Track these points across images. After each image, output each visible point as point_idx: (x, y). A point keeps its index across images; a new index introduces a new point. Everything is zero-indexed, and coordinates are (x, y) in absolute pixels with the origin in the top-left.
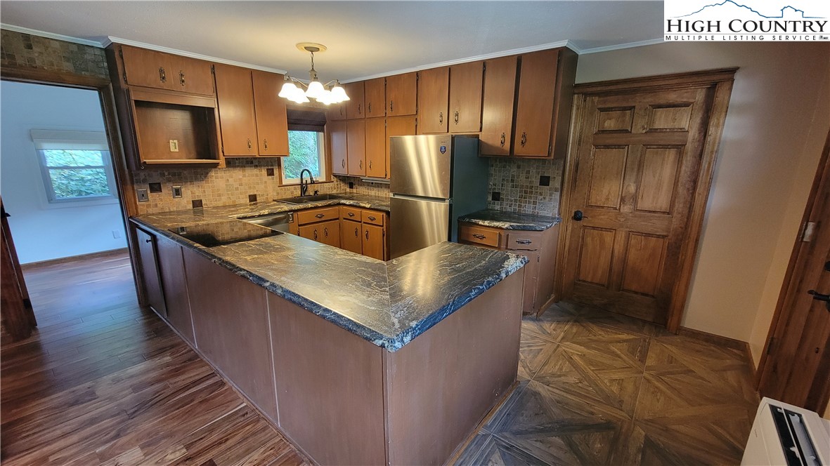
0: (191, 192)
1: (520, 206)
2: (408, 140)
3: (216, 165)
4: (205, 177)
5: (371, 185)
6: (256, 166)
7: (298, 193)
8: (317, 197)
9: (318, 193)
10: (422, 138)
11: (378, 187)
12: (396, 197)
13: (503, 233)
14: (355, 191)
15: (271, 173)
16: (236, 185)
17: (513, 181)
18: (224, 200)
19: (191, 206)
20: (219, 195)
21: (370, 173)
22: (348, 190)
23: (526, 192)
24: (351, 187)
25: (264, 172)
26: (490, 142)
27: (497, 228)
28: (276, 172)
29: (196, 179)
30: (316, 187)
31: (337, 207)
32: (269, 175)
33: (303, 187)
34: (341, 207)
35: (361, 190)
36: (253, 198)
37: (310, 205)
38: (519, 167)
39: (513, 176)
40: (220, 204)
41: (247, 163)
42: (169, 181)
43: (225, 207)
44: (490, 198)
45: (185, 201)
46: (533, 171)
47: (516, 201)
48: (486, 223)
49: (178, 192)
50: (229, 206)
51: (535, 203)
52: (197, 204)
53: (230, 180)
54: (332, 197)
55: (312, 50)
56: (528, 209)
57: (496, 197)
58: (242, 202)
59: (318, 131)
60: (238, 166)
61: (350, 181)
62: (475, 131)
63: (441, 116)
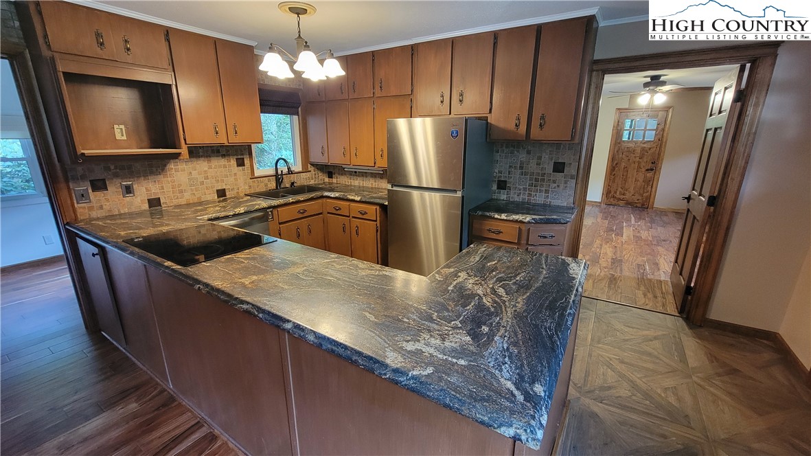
0: (144, 190)
1: (530, 195)
2: (402, 124)
3: (176, 156)
4: (163, 170)
5: (355, 174)
6: (223, 156)
8: (295, 190)
9: (295, 185)
10: (418, 122)
11: (363, 176)
12: (395, 188)
13: (524, 228)
14: (334, 180)
15: (241, 163)
16: (201, 178)
17: (521, 168)
18: (187, 197)
19: (146, 206)
20: (181, 192)
21: (355, 161)
22: (327, 180)
23: (537, 180)
24: (330, 175)
25: (233, 162)
26: (501, 125)
27: (517, 221)
28: (247, 162)
29: (152, 173)
30: (293, 178)
31: (320, 201)
32: (239, 165)
33: (278, 178)
34: (324, 200)
35: (343, 180)
36: (221, 193)
37: (291, 199)
38: (529, 152)
39: (522, 163)
40: (183, 201)
41: (213, 151)
42: (116, 176)
43: (188, 205)
44: (495, 187)
45: (139, 201)
46: (545, 157)
47: (525, 189)
48: (503, 216)
49: (128, 190)
50: (195, 204)
51: (547, 191)
52: (154, 203)
53: (193, 172)
54: (311, 189)
55: (298, 11)
56: (539, 198)
57: (502, 185)
58: (209, 198)
59: (291, 114)
60: (202, 156)
61: (330, 170)
62: (483, 112)
63: (442, 96)
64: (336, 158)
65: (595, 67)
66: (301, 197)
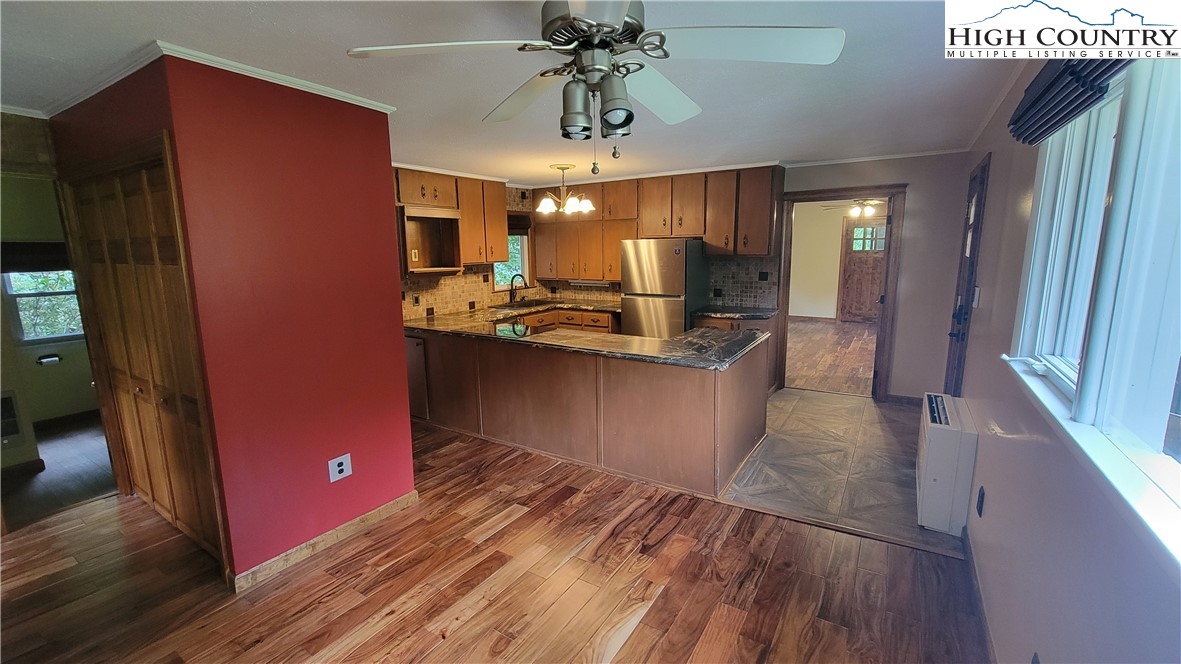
0: (427, 299)
1: (742, 300)
2: (629, 244)
3: (454, 273)
4: (438, 284)
5: (579, 288)
6: (475, 273)
7: (507, 299)
8: (524, 303)
9: (526, 299)
10: (643, 243)
11: (588, 290)
12: (628, 297)
13: (735, 323)
14: (558, 295)
15: (486, 280)
16: (459, 293)
17: (733, 277)
18: (450, 308)
19: (425, 314)
20: (446, 303)
21: (583, 275)
22: (550, 295)
23: (746, 288)
24: (554, 290)
25: (481, 278)
26: (714, 243)
27: (729, 318)
28: (490, 278)
29: (431, 288)
30: (524, 293)
31: (553, 312)
32: (485, 281)
33: (512, 292)
34: (556, 311)
35: (568, 295)
36: (472, 305)
37: (533, 310)
38: (738, 265)
39: (733, 274)
40: (447, 311)
41: (474, 270)
42: (411, 289)
43: (450, 314)
44: (712, 295)
45: (420, 311)
46: (752, 268)
47: (737, 295)
48: (718, 315)
49: (417, 301)
50: (454, 314)
51: (755, 297)
52: (430, 311)
54: (539, 303)
55: (563, 169)
56: (749, 303)
57: (718, 293)
58: (464, 309)
59: (521, 235)
61: (552, 285)
62: (700, 233)
63: (664, 220)
64: (564, 274)
65: (785, 198)
66: (540, 308)
